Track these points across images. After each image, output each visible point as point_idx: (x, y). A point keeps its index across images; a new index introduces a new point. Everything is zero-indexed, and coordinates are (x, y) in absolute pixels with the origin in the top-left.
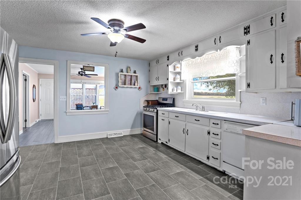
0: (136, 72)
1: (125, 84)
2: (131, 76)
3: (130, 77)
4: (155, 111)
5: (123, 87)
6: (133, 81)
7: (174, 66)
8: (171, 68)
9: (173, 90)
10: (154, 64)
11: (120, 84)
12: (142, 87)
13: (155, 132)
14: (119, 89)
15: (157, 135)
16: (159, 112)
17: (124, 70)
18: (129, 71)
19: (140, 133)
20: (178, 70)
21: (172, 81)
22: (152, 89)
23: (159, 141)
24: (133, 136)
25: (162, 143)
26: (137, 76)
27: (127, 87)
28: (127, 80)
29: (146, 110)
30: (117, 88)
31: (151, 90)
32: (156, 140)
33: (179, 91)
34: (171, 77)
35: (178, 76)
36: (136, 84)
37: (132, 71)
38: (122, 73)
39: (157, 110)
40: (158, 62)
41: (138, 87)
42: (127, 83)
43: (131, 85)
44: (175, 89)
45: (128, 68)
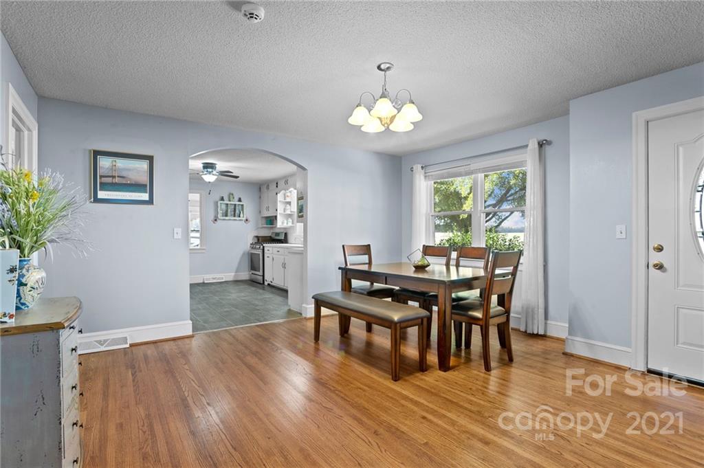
0: (242, 199)
1: (226, 216)
2: (235, 205)
3: (233, 207)
4: (262, 247)
5: (224, 219)
6: (237, 212)
7: (285, 195)
8: (280, 197)
9: (283, 223)
10: (264, 189)
11: (220, 216)
12: (249, 219)
13: (261, 273)
14: (219, 221)
15: (263, 276)
16: (266, 249)
17: (226, 198)
18: (231, 199)
19: (248, 279)
20: (288, 200)
21: (282, 212)
22: (264, 221)
23: (266, 283)
24: (236, 282)
25: (269, 284)
26: (242, 205)
27: (229, 220)
28: (229, 210)
29: (252, 248)
30: (216, 220)
31: (262, 223)
32: (262, 282)
33: (290, 224)
34: (280, 207)
35: (288, 206)
36: (241, 215)
37: (236, 199)
38: (222, 202)
39: (263, 247)
40: (268, 188)
41: (244, 219)
42: (229, 214)
43: (235, 216)
44: (286, 221)
45: (231, 196)
